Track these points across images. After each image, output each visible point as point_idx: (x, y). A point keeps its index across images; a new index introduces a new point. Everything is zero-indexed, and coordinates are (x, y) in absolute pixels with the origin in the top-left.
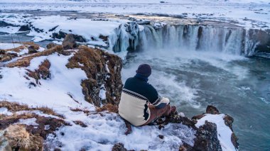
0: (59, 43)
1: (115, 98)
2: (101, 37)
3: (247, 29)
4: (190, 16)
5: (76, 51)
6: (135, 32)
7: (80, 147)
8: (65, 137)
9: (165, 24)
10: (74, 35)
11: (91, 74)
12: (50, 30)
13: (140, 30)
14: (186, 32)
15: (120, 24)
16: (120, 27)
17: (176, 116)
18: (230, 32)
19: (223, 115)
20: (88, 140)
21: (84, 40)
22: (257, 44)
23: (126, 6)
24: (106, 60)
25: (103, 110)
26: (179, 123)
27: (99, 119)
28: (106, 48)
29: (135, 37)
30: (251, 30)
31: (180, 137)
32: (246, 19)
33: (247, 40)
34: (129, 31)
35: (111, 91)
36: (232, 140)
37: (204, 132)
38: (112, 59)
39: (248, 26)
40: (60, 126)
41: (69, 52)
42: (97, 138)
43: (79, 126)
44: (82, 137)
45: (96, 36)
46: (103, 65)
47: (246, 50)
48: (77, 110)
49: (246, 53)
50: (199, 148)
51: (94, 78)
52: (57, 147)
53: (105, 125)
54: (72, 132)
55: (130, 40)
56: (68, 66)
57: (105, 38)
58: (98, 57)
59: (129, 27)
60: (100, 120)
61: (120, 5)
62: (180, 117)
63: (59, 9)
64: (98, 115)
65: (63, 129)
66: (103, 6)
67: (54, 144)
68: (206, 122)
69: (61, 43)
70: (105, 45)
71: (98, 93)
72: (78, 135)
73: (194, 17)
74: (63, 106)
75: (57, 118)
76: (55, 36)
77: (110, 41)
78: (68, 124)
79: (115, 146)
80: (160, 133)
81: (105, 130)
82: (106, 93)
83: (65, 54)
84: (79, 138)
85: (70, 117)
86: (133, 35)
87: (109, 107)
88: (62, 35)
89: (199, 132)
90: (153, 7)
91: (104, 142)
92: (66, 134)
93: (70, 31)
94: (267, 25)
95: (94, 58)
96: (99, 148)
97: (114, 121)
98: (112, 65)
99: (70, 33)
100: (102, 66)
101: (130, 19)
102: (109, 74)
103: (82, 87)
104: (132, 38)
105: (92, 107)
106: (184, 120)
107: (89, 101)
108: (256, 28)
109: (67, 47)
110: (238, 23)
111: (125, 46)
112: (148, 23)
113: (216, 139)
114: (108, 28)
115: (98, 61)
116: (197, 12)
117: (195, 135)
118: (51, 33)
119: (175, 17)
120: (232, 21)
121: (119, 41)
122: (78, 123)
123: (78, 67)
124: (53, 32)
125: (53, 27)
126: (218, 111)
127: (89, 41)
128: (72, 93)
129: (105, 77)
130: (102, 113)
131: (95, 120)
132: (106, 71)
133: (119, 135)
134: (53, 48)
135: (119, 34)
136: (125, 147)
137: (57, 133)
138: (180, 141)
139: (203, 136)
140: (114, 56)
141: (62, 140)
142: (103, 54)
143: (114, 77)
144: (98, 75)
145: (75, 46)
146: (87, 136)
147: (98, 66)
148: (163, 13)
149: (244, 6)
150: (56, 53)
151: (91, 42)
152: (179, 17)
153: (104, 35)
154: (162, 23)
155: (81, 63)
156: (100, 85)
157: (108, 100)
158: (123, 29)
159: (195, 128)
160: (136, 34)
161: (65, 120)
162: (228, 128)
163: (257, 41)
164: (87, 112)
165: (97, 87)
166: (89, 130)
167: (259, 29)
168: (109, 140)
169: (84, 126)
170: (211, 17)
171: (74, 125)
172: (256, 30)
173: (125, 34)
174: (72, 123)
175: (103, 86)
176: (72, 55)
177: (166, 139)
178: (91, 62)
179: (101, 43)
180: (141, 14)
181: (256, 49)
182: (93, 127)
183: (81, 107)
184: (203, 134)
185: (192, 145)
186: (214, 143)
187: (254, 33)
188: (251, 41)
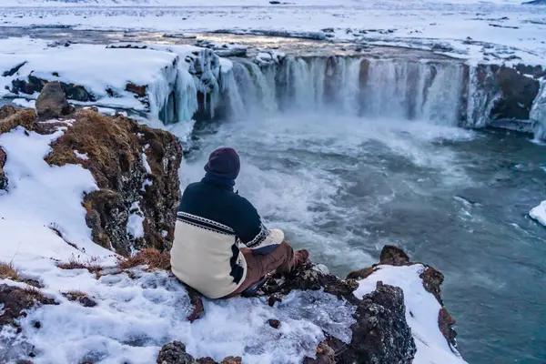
0: (27, 103)
1: (165, 233)
2: (130, 87)
3: (473, 64)
4: (339, 35)
5: (70, 122)
6: (211, 74)
7: (80, 354)
8: (44, 333)
9: (283, 54)
10: (63, 84)
11: (106, 176)
12: (6, 74)
13: (224, 70)
14: (330, 72)
15: (174, 55)
16: (174, 63)
17: (308, 273)
19: (418, 267)
20: (100, 338)
21: (90, 97)
22: (496, 98)
23: (188, 12)
24: (143, 144)
25: (135, 263)
26: (316, 289)
27: (125, 287)
28: (142, 114)
29: (212, 87)
30: (481, 67)
31: (318, 323)
32: (468, 42)
33: (472, 89)
34: (197, 72)
35: (157, 218)
36: (441, 324)
37: (374, 308)
38: (158, 142)
39: (475, 57)
40: (29, 305)
41: (52, 126)
42: (121, 332)
43: (76, 305)
44: (84, 331)
45: (119, 84)
46: (136, 156)
48: (72, 266)
50: (362, 347)
51: (115, 187)
52: (23, 357)
53: (139, 299)
54: (59, 320)
55: (200, 95)
56: (51, 160)
57: (138, 91)
58: (123, 137)
59: (197, 63)
60: (128, 290)
61: (173, 11)
62: (319, 275)
63: (27, 22)
64: (124, 276)
65: (38, 313)
66: (135, 13)
67: (17, 350)
68: (379, 284)
69: (32, 105)
70: (140, 107)
71: (124, 224)
72: (75, 326)
73: (350, 37)
74: (37, 258)
75: (23, 286)
76: (19, 86)
77: (151, 98)
78: (52, 301)
79: (165, 349)
80: (272, 314)
81: (140, 313)
82: (145, 223)
83: (41, 131)
84: (78, 333)
85: (55, 284)
86: (206, 82)
87: (148, 255)
88: (35, 84)
89: (362, 308)
90: (254, 13)
91: (137, 341)
92: (44, 324)
93: (56, 74)
94: (517, 54)
95: (112, 138)
96: (126, 356)
97: (161, 290)
98: (156, 155)
99: (55, 78)
100: (132, 158)
101: (199, 44)
102: (149, 177)
103: (83, 211)
104: (205, 89)
105: (108, 258)
106: (328, 282)
107: (103, 243)
108: (492, 61)
109: (47, 114)
110: (451, 50)
111: (188, 107)
112: (241, 54)
113: (404, 325)
114: (148, 66)
115: (122, 147)
116: (357, 26)
117: (354, 316)
118: (9, 80)
119: (305, 37)
120: (438, 47)
121: (174, 96)
122: (73, 297)
123: (74, 161)
124: (15, 77)
125: (14, 65)
126: (407, 259)
127: (100, 97)
128: (61, 224)
129: (140, 184)
130: (134, 270)
131: (116, 288)
132: (143, 170)
133: (173, 324)
134: (12, 117)
135: (172, 79)
136: (188, 351)
137: (24, 322)
138: (318, 331)
139: (373, 319)
140: (160, 134)
141: (36, 339)
142: (135, 128)
143: (162, 184)
144: (124, 179)
145: (67, 111)
146: (96, 328)
147: (124, 159)
148: (276, 28)
149: (465, 10)
150: (21, 129)
151: (107, 100)
152: (315, 38)
153: (138, 81)
154: (276, 54)
155: (82, 152)
156: (128, 205)
157: (148, 239)
158: (184, 68)
159: (353, 300)
160: (214, 79)
161: (43, 291)
162: (431, 296)
163: (494, 93)
164: (96, 271)
165: (122, 209)
166: (102, 312)
167: (499, 63)
168: (150, 334)
169: (89, 303)
170: (390, 36)
171: (66, 302)
172: (494, 68)
173: (188, 80)
174: (59, 298)
175: (136, 205)
176: (59, 133)
177: (286, 328)
178: (105, 149)
179: (130, 101)
180: (226, 32)
181: (493, 111)
182: (112, 305)
183: (83, 259)
184: (373, 314)
185: (347, 339)
186: (398, 335)
187: (489, 74)
188: (481, 92)
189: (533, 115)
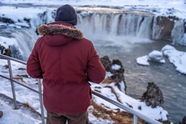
2: (25, 19)
3: (156, 16)
18: (143, 19)
22: (162, 28)
30: (158, 17)
33: (154, 25)
47: (153, 34)
49: (153, 37)
57: (28, 20)
77: (32, 23)
112: (79, 12)
154: (89, 12)
167: (164, 16)
187: (161, 19)
188: (158, 26)
189: (172, 34)
